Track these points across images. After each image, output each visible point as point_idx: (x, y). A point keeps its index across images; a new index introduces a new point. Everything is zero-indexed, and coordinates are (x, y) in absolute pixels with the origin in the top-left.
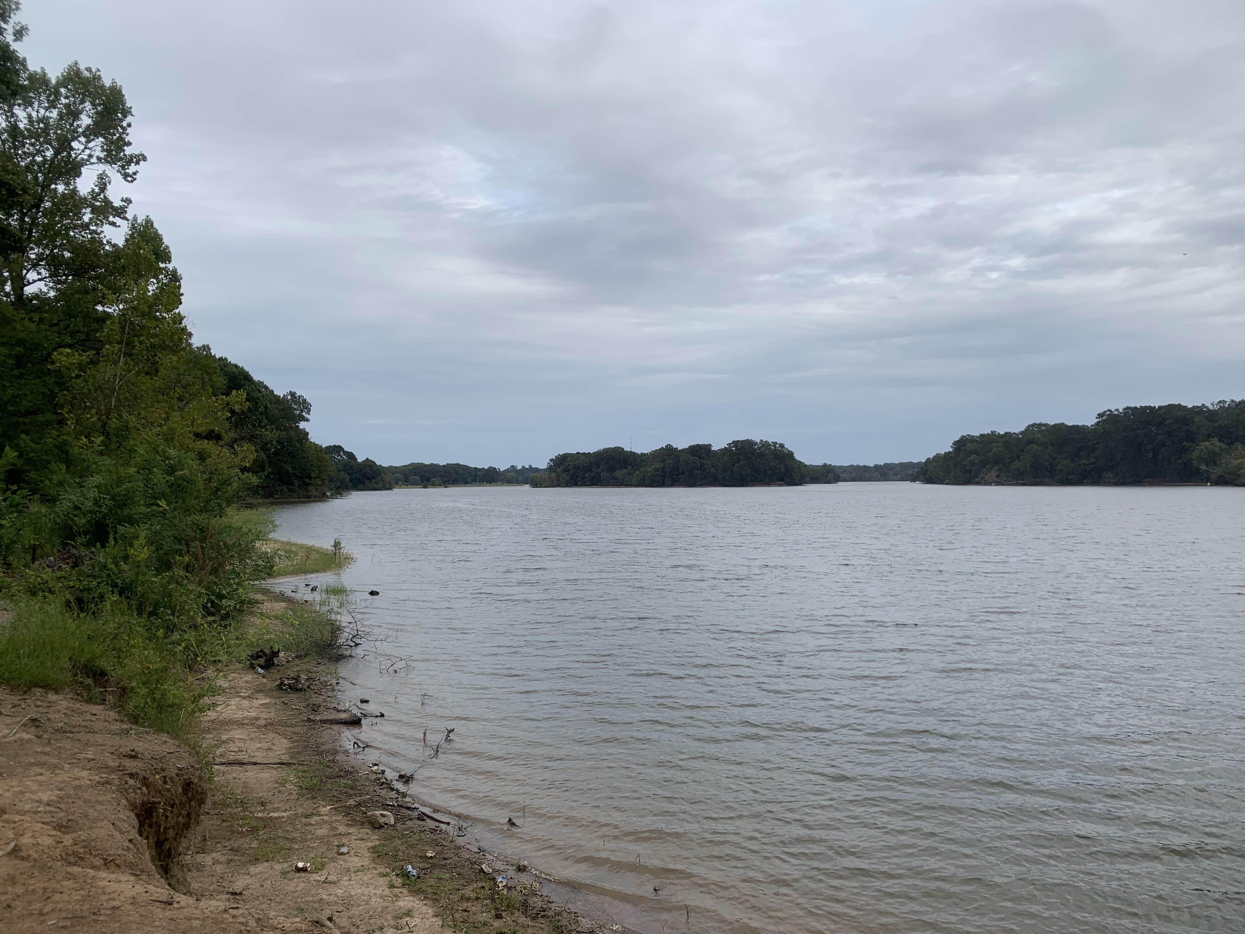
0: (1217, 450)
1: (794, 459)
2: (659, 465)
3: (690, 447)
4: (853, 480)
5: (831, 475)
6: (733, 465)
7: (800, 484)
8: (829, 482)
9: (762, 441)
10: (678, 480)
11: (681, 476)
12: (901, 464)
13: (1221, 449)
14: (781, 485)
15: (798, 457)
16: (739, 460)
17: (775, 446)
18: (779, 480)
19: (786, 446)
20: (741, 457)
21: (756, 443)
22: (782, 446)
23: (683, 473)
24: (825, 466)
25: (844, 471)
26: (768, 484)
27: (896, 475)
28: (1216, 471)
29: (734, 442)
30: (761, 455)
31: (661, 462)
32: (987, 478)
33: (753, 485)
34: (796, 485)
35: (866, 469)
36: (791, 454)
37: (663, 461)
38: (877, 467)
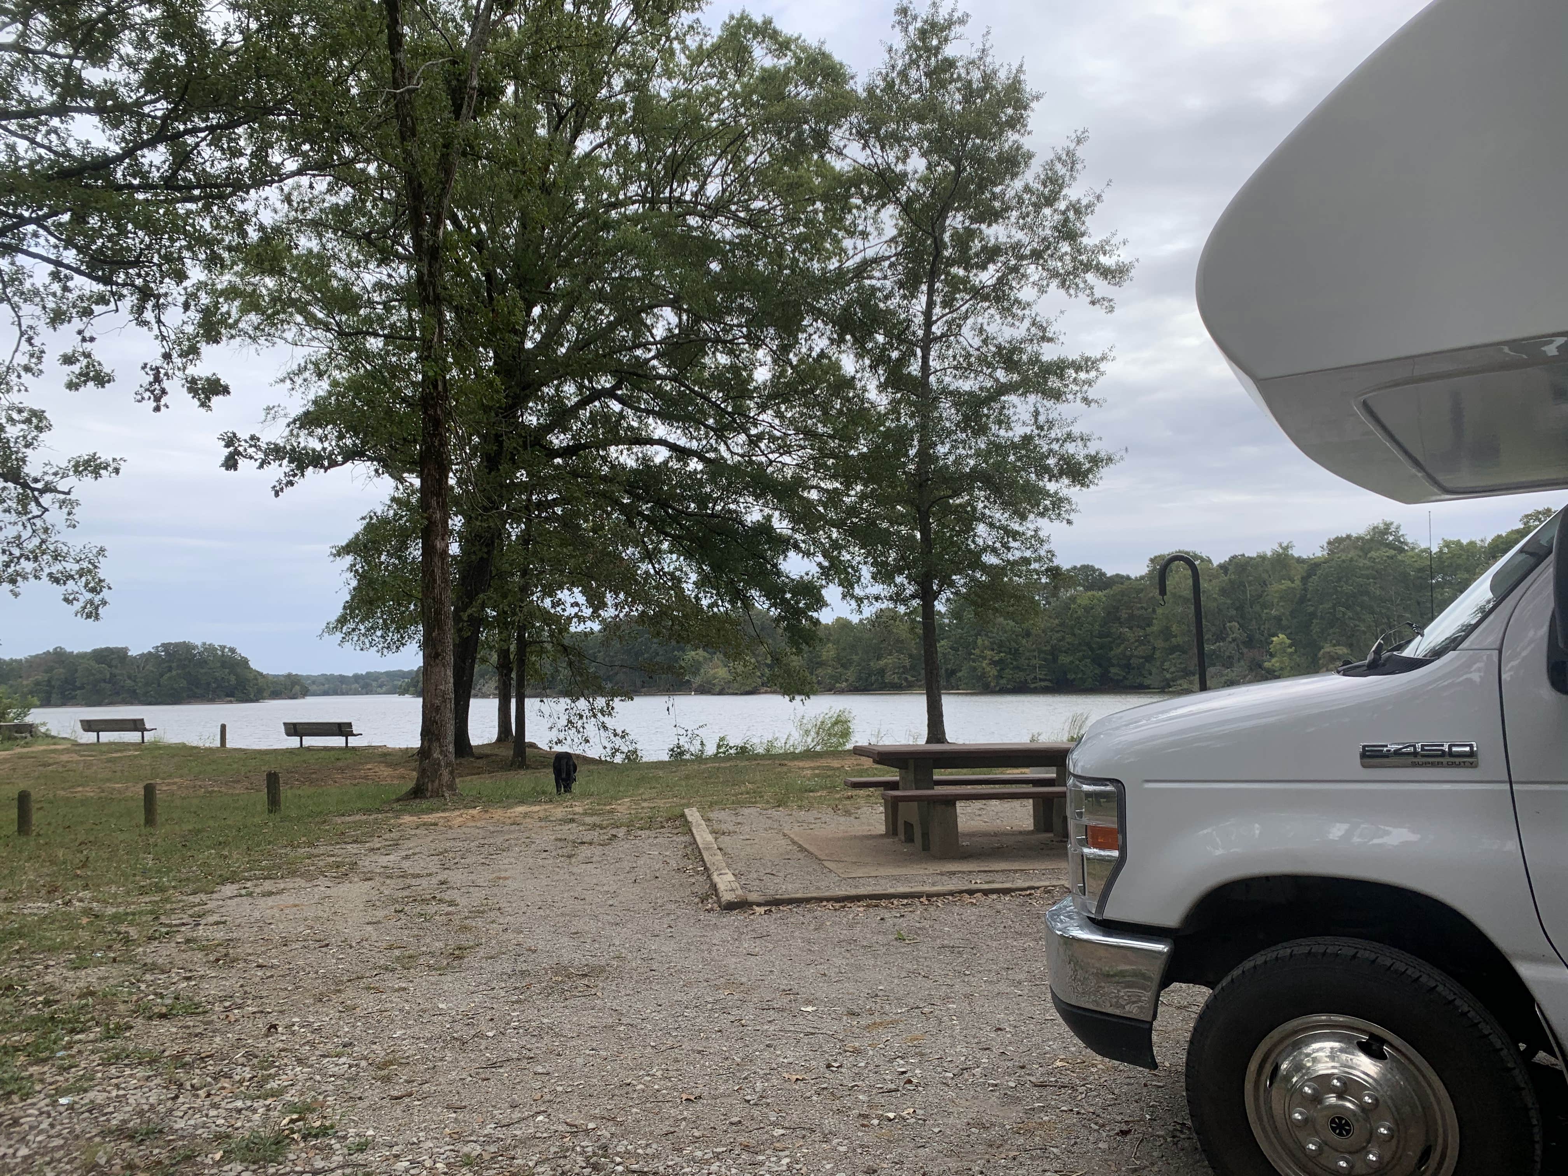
0: (701, 659)
1: (249, 668)
2: (41, 677)
3: (95, 651)
4: (326, 693)
5: (297, 688)
6: (162, 675)
7: (256, 700)
8: (294, 697)
9: (204, 644)
10: (74, 697)
11: (78, 692)
12: (388, 674)
13: (705, 658)
14: (231, 702)
15: (254, 665)
16: (170, 669)
17: (223, 652)
18: (228, 695)
19: (238, 651)
20: (174, 665)
21: (195, 647)
22: (232, 650)
23: (82, 688)
24: (289, 676)
25: (314, 683)
26: (212, 701)
27: (381, 686)
28: (697, 681)
29: (163, 645)
30: (203, 662)
31: (46, 672)
32: (484, 689)
33: (189, 703)
34: (252, 701)
35: (342, 679)
36: (245, 662)
37: (50, 670)
38: (357, 678)
